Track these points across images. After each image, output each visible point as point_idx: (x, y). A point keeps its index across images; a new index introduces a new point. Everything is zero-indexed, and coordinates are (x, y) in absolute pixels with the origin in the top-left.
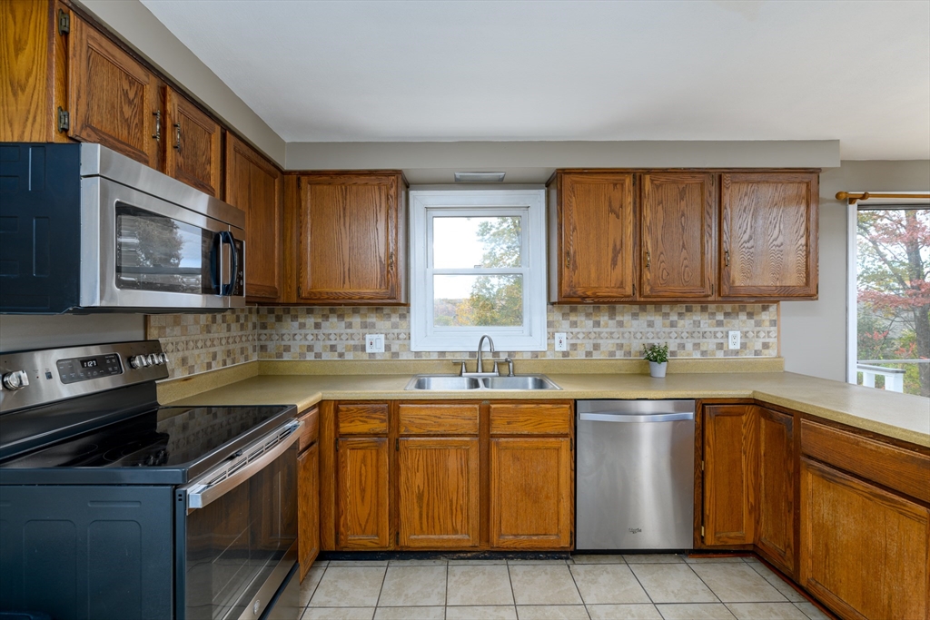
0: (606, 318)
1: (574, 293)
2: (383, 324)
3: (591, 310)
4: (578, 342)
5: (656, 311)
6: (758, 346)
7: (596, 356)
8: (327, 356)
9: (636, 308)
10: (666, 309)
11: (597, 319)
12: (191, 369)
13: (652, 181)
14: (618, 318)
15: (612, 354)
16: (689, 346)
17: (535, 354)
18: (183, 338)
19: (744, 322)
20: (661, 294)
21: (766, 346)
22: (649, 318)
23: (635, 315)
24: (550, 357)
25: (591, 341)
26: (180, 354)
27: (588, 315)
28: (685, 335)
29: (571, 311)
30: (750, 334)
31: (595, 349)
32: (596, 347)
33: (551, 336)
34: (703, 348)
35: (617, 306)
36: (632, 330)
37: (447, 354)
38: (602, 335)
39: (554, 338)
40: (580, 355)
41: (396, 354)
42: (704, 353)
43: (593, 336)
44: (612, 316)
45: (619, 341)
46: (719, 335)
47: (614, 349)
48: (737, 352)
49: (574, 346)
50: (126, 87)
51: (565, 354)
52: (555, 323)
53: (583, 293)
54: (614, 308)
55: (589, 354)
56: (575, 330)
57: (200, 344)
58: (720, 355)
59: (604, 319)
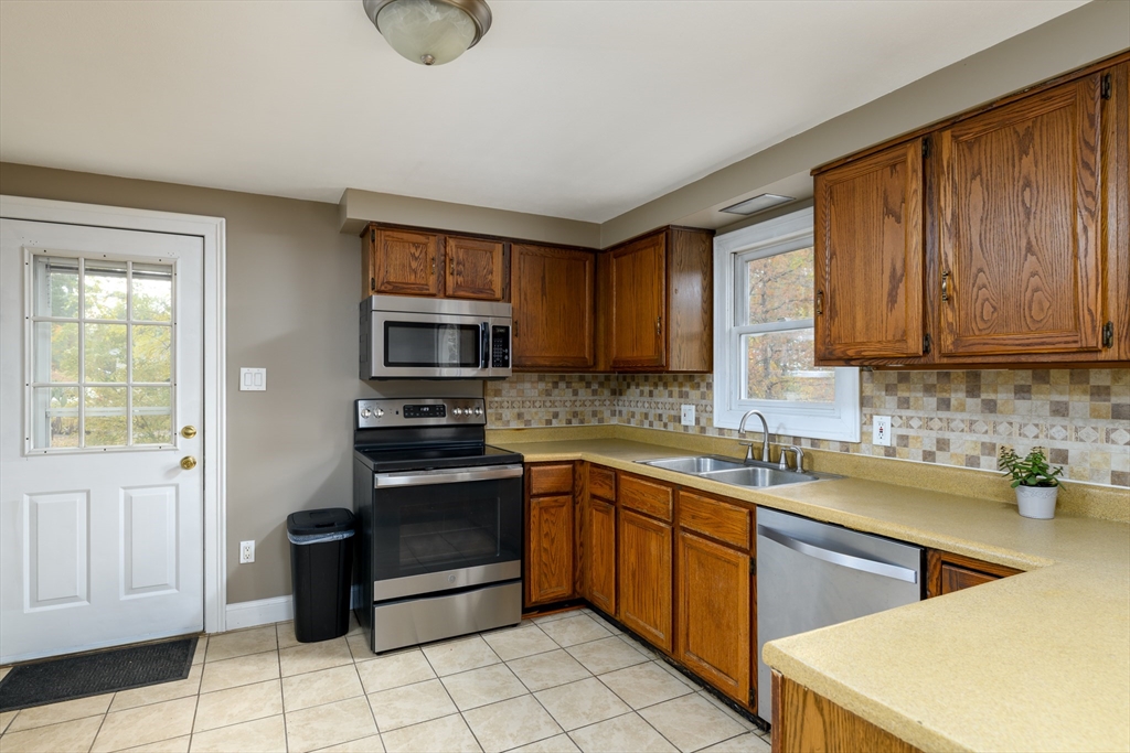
0: (961, 395)
1: (831, 353)
2: (694, 394)
3: (933, 380)
4: (911, 433)
5: (1072, 382)
7: (942, 460)
8: (658, 426)
9: (1024, 377)
11: (945, 395)
12: (528, 422)
13: (955, 137)
14: (984, 396)
15: (972, 461)
17: (845, 446)
18: (519, 399)
20: (975, 349)
22: (1056, 398)
23: (1022, 391)
24: (865, 452)
25: (934, 435)
26: (516, 411)
27: (929, 389)
29: (900, 381)
31: (939, 449)
32: (943, 445)
33: (866, 422)
35: (984, 372)
36: (1016, 419)
38: (952, 425)
39: (871, 423)
40: (913, 456)
41: (703, 430)
43: (936, 424)
44: (973, 391)
45: (986, 439)
47: (977, 452)
49: (904, 440)
50: (413, 250)
51: (890, 451)
52: (875, 400)
53: (844, 352)
55: (928, 455)
56: (906, 413)
57: (537, 404)
59: (957, 397)
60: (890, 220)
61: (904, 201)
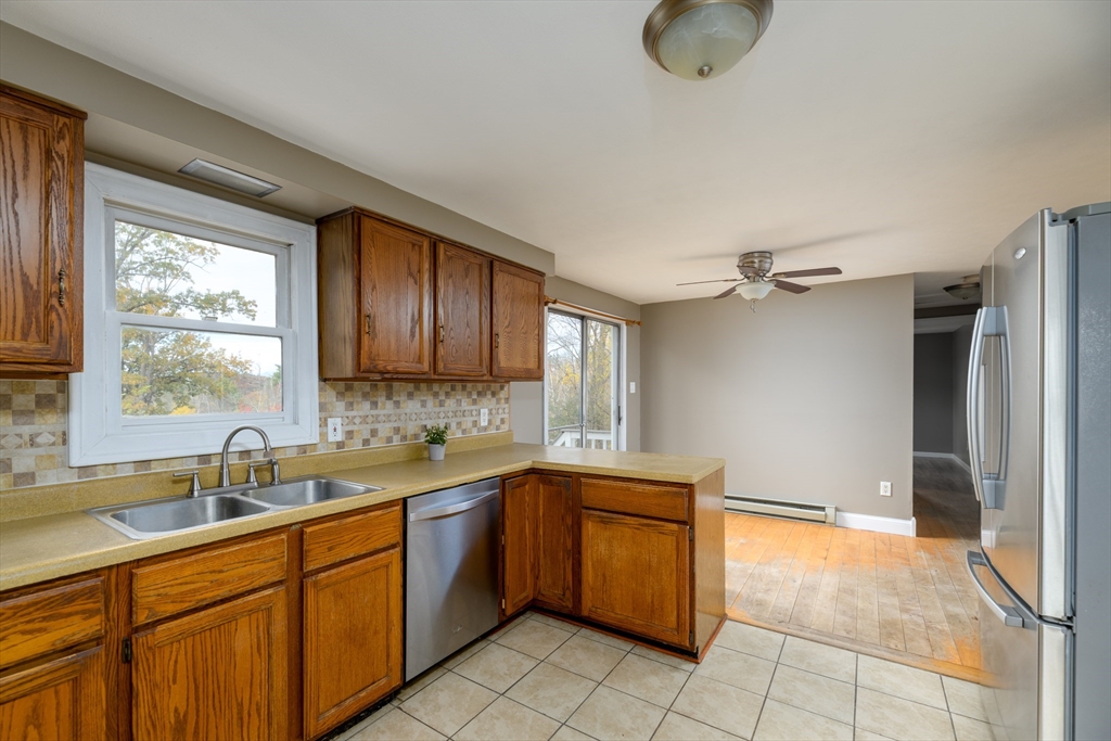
0: (383, 398)
1: (375, 367)
3: (368, 389)
4: (355, 428)
5: (428, 390)
6: (498, 422)
7: (375, 444)
9: (411, 386)
10: (436, 387)
11: (375, 399)
13: (446, 251)
14: (395, 399)
15: (389, 440)
16: (453, 426)
17: (303, 449)
19: (490, 400)
20: (452, 371)
21: (503, 421)
22: (423, 398)
23: (410, 396)
24: (321, 451)
25: (369, 427)
27: (365, 396)
28: (450, 414)
29: (346, 390)
30: (494, 412)
31: (372, 436)
32: (374, 433)
33: (324, 423)
34: (464, 427)
35: (394, 384)
36: (408, 411)
37: (153, 464)
38: (379, 419)
39: (326, 425)
40: (356, 445)
42: (464, 431)
43: (370, 419)
44: (389, 397)
45: (396, 425)
46: (474, 413)
47: (391, 434)
48: (485, 429)
49: (350, 434)
51: (340, 445)
52: (328, 406)
53: (385, 367)
54: (391, 386)
55: (366, 442)
56: (351, 414)
58: (475, 432)
59: (381, 400)
60: (411, 280)
61: (419, 271)
